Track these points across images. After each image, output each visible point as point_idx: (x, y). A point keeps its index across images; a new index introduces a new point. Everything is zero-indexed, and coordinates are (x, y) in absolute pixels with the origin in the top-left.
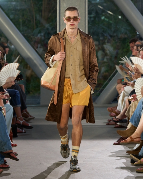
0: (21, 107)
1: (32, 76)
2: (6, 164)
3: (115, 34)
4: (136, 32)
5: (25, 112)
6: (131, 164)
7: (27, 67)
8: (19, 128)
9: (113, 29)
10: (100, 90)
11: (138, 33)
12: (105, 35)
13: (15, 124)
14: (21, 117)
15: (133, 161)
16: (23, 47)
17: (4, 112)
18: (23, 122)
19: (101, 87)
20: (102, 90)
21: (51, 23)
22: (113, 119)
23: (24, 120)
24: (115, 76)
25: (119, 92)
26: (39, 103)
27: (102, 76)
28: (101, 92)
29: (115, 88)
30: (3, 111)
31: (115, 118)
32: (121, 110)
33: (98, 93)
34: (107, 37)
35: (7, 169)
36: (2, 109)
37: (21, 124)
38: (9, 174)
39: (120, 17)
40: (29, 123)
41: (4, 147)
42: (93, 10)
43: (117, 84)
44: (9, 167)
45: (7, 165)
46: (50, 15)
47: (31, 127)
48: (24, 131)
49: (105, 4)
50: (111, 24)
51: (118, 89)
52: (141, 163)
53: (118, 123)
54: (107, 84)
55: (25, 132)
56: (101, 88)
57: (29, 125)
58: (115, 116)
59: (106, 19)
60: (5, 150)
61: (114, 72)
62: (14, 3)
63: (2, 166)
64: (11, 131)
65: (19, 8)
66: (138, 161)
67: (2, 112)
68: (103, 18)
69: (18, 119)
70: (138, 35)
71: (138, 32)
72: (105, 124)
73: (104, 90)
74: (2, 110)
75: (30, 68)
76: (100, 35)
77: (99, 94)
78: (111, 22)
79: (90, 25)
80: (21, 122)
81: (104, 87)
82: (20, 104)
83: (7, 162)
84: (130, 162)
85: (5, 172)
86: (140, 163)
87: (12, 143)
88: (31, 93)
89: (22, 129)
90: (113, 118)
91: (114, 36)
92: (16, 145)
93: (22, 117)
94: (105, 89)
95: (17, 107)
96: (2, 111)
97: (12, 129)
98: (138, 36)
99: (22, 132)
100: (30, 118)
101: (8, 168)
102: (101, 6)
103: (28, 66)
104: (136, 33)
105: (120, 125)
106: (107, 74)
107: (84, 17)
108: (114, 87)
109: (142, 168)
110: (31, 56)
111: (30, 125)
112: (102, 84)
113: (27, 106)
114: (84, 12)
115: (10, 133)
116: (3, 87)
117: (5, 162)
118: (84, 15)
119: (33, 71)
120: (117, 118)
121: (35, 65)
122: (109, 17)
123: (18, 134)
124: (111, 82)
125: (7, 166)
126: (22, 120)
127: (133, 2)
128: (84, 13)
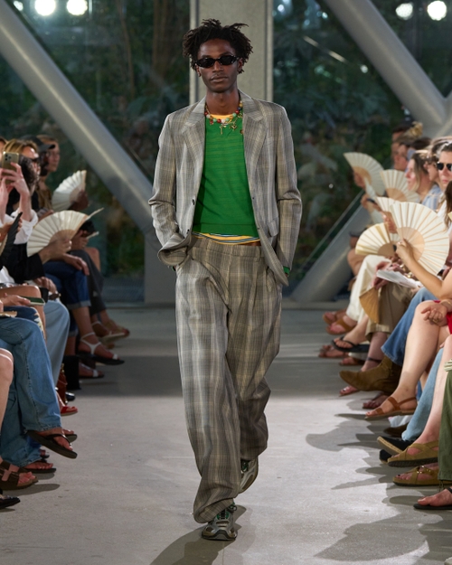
0: (89, 307)
1: (124, 224)
2: (45, 462)
3: (348, 115)
4: (403, 108)
5: (98, 322)
6: (380, 462)
7: (110, 203)
8: (83, 365)
9: (343, 102)
10: (304, 265)
11: (407, 112)
12: (321, 116)
13: (73, 353)
14: (92, 336)
15: (384, 455)
16: (99, 148)
17: (41, 322)
18: (97, 349)
19: (308, 256)
20: (310, 265)
21: (174, 85)
22: (335, 343)
23: (100, 343)
24: (346, 226)
25: (355, 269)
26: (141, 299)
27: (312, 227)
28: (307, 268)
29: (346, 260)
30: (39, 320)
31: (342, 339)
32: (358, 317)
33: (300, 271)
34: (325, 121)
35: (47, 475)
36: (37, 314)
37: (92, 352)
38: (55, 487)
39: (364, 69)
40: (112, 351)
41: (41, 420)
42: (287, 49)
43: (349, 248)
44: (55, 470)
45: (49, 464)
46: (173, 60)
47: (119, 362)
48: (96, 373)
49: (324, 34)
50: (339, 87)
51: (351, 263)
52: (408, 459)
53: (350, 354)
54: (323, 248)
55: (101, 376)
56: (308, 259)
57: (113, 355)
58: (342, 334)
59: (327, 74)
60: (43, 426)
61: (344, 215)
62: (78, 30)
63: (33, 467)
64: (61, 373)
65: (87, 43)
66: (397, 453)
67: (37, 322)
68: (319, 69)
69: (85, 339)
70: (407, 116)
71: (409, 110)
72: (316, 355)
73: (316, 264)
74: (37, 317)
75: (118, 205)
76: (308, 116)
77: (304, 274)
78: (338, 80)
79: (280, 91)
80: (93, 348)
81: (317, 256)
82: (87, 299)
83: (48, 457)
84: (378, 457)
85: (41, 482)
86: (403, 459)
87: (64, 405)
88: (121, 270)
89: (93, 367)
90: (336, 339)
91: (346, 121)
92: (74, 411)
93: (93, 333)
94: (318, 261)
95: (80, 306)
96: (36, 320)
97: (65, 368)
98: (407, 119)
99: (91, 377)
100: (111, 335)
101: (51, 471)
102: (311, 37)
103: (114, 198)
104: (403, 111)
105: (355, 359)
106: (325, 219)
107: (262, 69)
108: (343, 255)
109: (410, 475)
110: (120, 174)
111: (115, 357)
112: (312, 249)
113: (107, 305)
114: (263, 53)
115: (60, 378)
116: (41, 255)
117: (44, 457)
118: (263, 63)
119: (125, 213)
120: (345, 339)
121: (131, 196)
122: (332, 67)
123: (81, 382)
124: (334, 241)
125: (47, 467)
126: (94, 343)
127: (394, 29)
128: (262, 58)
